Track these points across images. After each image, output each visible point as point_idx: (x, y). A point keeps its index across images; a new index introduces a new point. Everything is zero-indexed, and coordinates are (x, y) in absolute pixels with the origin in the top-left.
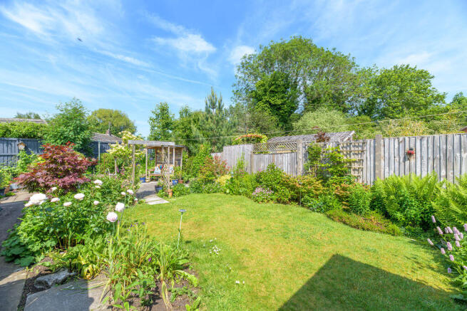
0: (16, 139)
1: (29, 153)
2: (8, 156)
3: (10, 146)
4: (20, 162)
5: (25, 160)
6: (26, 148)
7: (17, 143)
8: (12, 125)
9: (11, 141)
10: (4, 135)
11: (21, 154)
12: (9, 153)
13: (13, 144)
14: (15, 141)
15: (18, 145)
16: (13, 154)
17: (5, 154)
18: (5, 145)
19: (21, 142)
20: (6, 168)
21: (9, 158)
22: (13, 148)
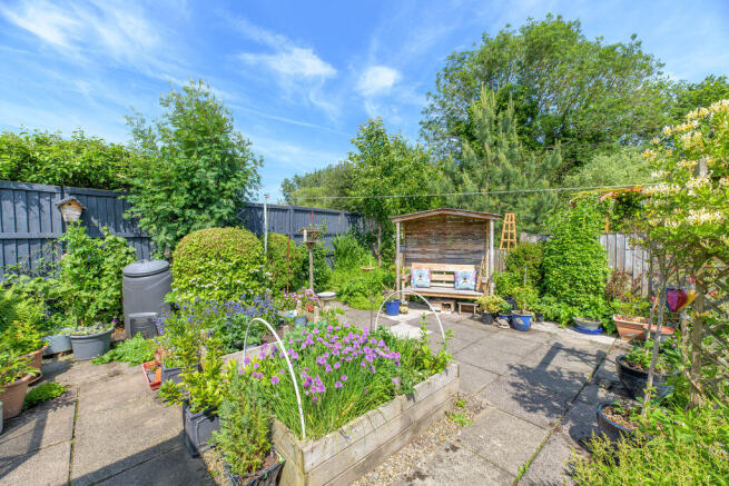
0: (52, 188)
1: (94, 232)
2: (31, 241)
3: (35, 209)
4: (67, 259)
5: (83, 255)
6: (84, 216)
7: (57, 200)
8: (40, 142)
9: (40, 193)
10: (15, 174)
11: (71, 235)
12: (35, 234)
13: (44, 202)
14: (52, 194)
15: (60, 207)
16: (48, 235)
17: (23, 234)
18: (21, 205)
19: (68, 198)
20: (26, 283)
21: (35, 249)
22: (46, 217)
